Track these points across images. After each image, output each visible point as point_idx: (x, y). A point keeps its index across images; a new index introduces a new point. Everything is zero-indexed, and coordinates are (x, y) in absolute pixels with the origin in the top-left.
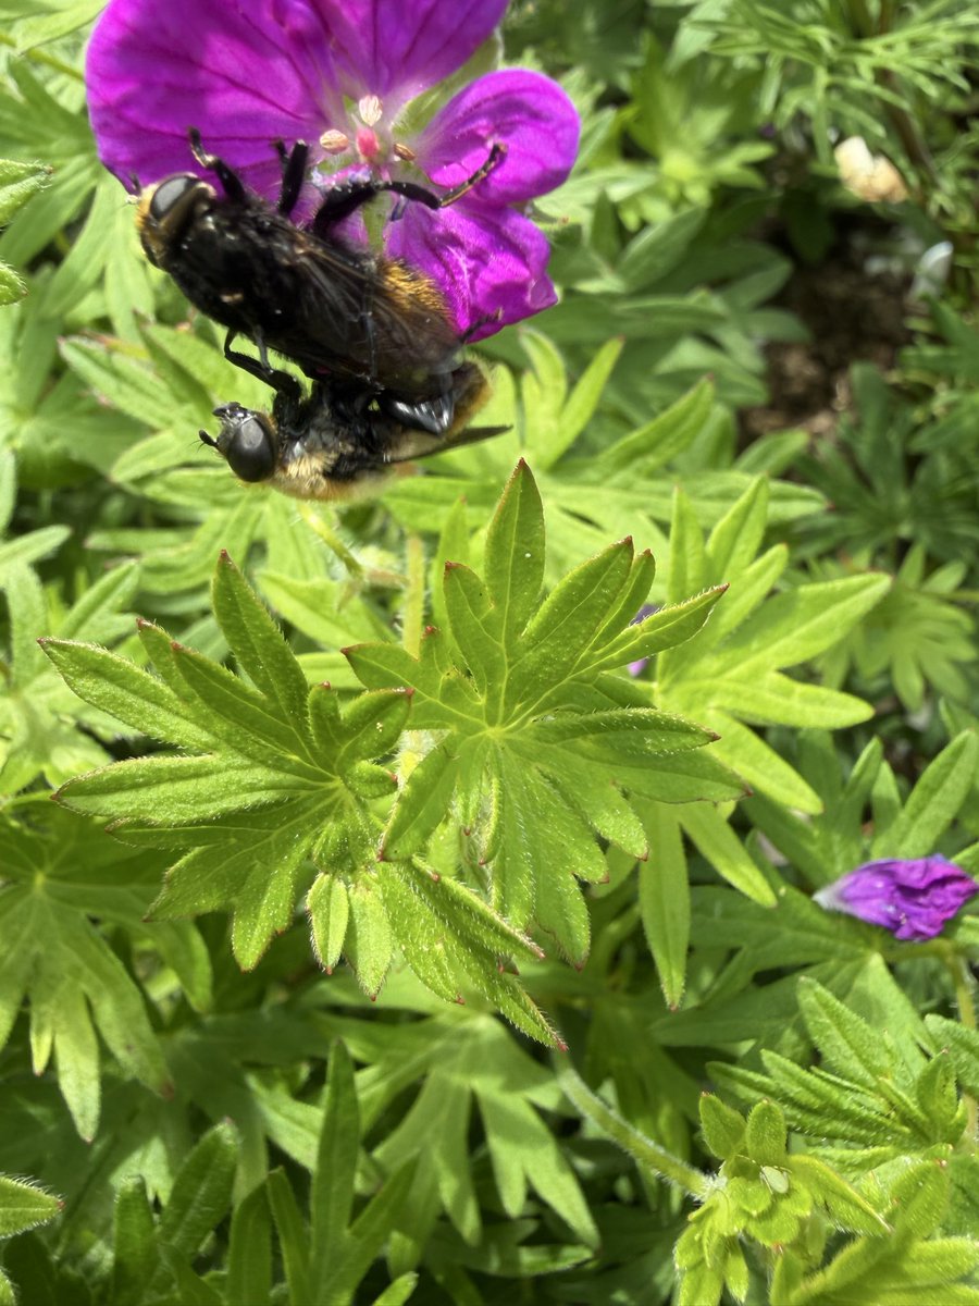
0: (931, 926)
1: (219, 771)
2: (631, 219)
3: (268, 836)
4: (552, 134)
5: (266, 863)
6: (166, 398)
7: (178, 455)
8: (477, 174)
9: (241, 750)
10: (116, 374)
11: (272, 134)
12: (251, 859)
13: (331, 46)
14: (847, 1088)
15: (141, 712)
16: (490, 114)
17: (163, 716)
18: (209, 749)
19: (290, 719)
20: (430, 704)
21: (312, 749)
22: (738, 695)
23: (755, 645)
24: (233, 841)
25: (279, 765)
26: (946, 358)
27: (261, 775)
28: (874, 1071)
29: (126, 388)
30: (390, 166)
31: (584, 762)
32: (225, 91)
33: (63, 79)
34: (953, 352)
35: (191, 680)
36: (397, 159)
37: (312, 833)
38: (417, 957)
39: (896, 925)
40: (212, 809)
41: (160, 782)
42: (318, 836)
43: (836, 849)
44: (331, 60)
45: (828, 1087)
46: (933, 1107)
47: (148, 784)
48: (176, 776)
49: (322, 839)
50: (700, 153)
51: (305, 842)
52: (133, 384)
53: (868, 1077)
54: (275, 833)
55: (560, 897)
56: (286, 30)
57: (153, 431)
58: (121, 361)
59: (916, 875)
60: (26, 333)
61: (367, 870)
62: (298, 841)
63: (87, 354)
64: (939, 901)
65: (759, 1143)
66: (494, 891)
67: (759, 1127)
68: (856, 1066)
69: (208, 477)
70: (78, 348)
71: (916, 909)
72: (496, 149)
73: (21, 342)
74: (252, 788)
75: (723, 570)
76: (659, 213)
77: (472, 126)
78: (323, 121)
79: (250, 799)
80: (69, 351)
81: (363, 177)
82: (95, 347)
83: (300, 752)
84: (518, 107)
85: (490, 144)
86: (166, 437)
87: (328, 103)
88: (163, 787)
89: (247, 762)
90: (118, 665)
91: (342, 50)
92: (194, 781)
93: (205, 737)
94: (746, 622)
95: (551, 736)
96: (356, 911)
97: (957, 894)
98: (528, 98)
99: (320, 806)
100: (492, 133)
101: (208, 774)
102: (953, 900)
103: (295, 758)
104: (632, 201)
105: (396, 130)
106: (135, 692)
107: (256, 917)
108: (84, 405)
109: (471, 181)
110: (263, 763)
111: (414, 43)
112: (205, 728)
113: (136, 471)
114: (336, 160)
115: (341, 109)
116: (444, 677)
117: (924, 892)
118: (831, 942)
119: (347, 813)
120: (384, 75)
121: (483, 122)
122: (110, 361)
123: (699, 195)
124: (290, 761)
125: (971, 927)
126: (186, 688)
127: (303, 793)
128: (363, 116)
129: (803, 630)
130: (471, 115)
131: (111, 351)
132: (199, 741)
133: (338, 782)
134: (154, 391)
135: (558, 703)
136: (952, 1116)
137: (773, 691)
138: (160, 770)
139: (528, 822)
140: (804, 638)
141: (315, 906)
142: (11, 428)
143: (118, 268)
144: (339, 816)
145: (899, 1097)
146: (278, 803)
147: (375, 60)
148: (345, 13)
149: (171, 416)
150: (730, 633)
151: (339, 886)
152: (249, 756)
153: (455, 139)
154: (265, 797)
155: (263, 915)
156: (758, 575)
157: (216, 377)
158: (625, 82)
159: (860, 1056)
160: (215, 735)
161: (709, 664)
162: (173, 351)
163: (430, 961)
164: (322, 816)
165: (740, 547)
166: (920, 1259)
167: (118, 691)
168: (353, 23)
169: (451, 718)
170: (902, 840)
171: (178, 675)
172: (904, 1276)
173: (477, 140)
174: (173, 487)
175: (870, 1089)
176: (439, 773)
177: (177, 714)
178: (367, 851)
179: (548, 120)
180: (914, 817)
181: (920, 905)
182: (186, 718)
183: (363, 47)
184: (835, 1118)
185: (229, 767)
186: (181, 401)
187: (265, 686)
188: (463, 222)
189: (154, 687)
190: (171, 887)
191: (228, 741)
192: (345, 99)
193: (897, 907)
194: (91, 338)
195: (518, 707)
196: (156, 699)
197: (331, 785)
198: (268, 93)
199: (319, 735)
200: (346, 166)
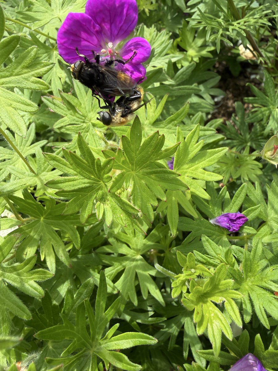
0: (237, 228)
1: (78, 180)
2: (179, 66)
3: (87, 194)
4: (146, 50)
5: (87, 201)
6: (66, 109)
7: (68, 122)
8: (131, 57)
9: (82, 175)
10: (54, 104)
11: (91, 49)
12: (84, 200)
13: (103, 33)
14: (212, 258)
15: (62, 168)
16: (134, 46)
17: (67, 168)
18: (76, 175)
19: (92, 167)
20: (119, 165)
21: (96, 174)
22: (192, 173)
23: (197, 162)
24: (80, 196)
25: (89, 178)
26: (254, 100)
27: (86, 180)
28: (217, 254)
29: (56, 107)
30: (115, 56)
31: (153, 180)
32: (83, 41)
33: (40, 35)
34: (256, 98)
35: (73, 159)
36: (116, 54)
37: (96, 193)
38: (117, 218)
39: (230, 228)
40: (76, 188)
41: (66, 182)
42: (97, 194)
43: (215, 211)
44: (103, 36)
45: (207, 258)
46: (228, 260)
47: (64, 182)
48: (69, 181)
49: (98, 194)
50: (197, 49)
51: (95, 195)
52: (58, 106)
53: (216, 255)
54: (89, 194)
55: (147, 208)
56: (95, 30)
57: (63, 117)
58: (55, 101)
59: (233, 216)
60: (33, 95)
61: (108, 201)
62: (94, 195)
63: (48, 100)
64: (238, 222)
65: (190, 262)
66: (132, 202)
67: (190, 258)
68: (213, 253)
69: (75, 127)
70: (45, 98)
71: (234, 225)
72: (135, 52)
73: (31, 97)
74: (84, 183)
75: (189, 145)
76: (186, 64)
77: (130, 48)
78: (101, 47)
79: (84, 186)
80: (43, 99)
81: (109, 59)
82: (50, 98)
83: (94, 176)
84: (139, 44)
85: (134, 51)
86: (66, 118)
87: (102, 44)
88: (67, 183)
89: (83, 178)
90: (58, 158)
91: (105, 34)
92: (73, 182)
93: (75, 173)
94: (194, 157)
95: (145, 174)
96: (105, 209)
97: (242, 221)
98: (140, 43)
99: (98, 187)
100: (134, 49)
101: (75, 180)
102: (242, 222)
103: (93, 177)
104: (179, 61)
105: (115, 49)
106: (61, 163)
107: (85, 212)
108: (46, 112)
109: (130, 58)
110: (86, 178)
111: (118, 32)
112: (75, 170)
113: (59, 126)
114: (104, 55)
115: (105, 45)
116: (122, 159)
117: (235, 220)
118: (214, 232)
119: (103, 189)
120: (113, 38)
121: (133, 47)
122: (53, 101)
123: (196, 59)
124: (92, 177)
125: (246, 228)
126: (72, 162)
127: (95, 185)
128: (109, 46)
129: (208, 160)
130: (130, 46)
131: (53, 99)
132: (74, 173)
133: (101, 182)
134: (63, 108)
135: (146, 167)
136: (232, 261)
137: (200, 173)
138: (66, 179)
139: (141, 192)
140: (208, 161)
141: (97, 208)
142: (30, 117)
143: (54, 80)
144: (102, 190)
145: (222, 259)
146: (89, 187)
147: (111, 35)
148: (105, 27)
149: (67, 113)
150: (191, 159)
151: (102, 204)
152: (84, 176)
153: (127, 51)
154: (87, 185)
155: (86, 212)
156: (197, 147)
157: (77, 104)
158: (177, 32)
159: (214, 251)
160: (77, 172)
161: (186, 166)
162: (67, 98)
163: (120, 218)
164: (99, 189)
165: (193, 140)
166: (222, 285)
167: (58, 163)
168: (107, 29)
169: (124, 168)
170: (231, 209)
171: (70, 159)
172: (219, 289)
173: (131, 51)
174: (67, 130)
175: (216, 258)
176: (121, 178)
177: (70, 168)
178: (107, 197)
179: (145, 47)
180: (233, 204)
181: (235, 224)
182: (71, 169)
183: (109, 33)
184: (209, 265)
185: (80, 179)
186: (69, 110)
187: (87, 160)
188: (129, 66)
189: (65, 162)
190: (68, 207)
191: (80, 173)
192: (106, 43)
193: (229, 224)
194: (48, 96)
195: (138, 167)
196: (65, 165)
197: (100, 183)
198: (91, 42)
199: (97, 170)
200: (106, 56)
